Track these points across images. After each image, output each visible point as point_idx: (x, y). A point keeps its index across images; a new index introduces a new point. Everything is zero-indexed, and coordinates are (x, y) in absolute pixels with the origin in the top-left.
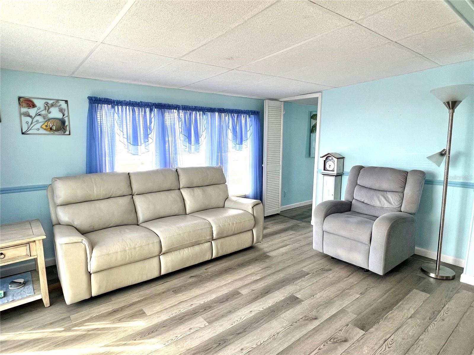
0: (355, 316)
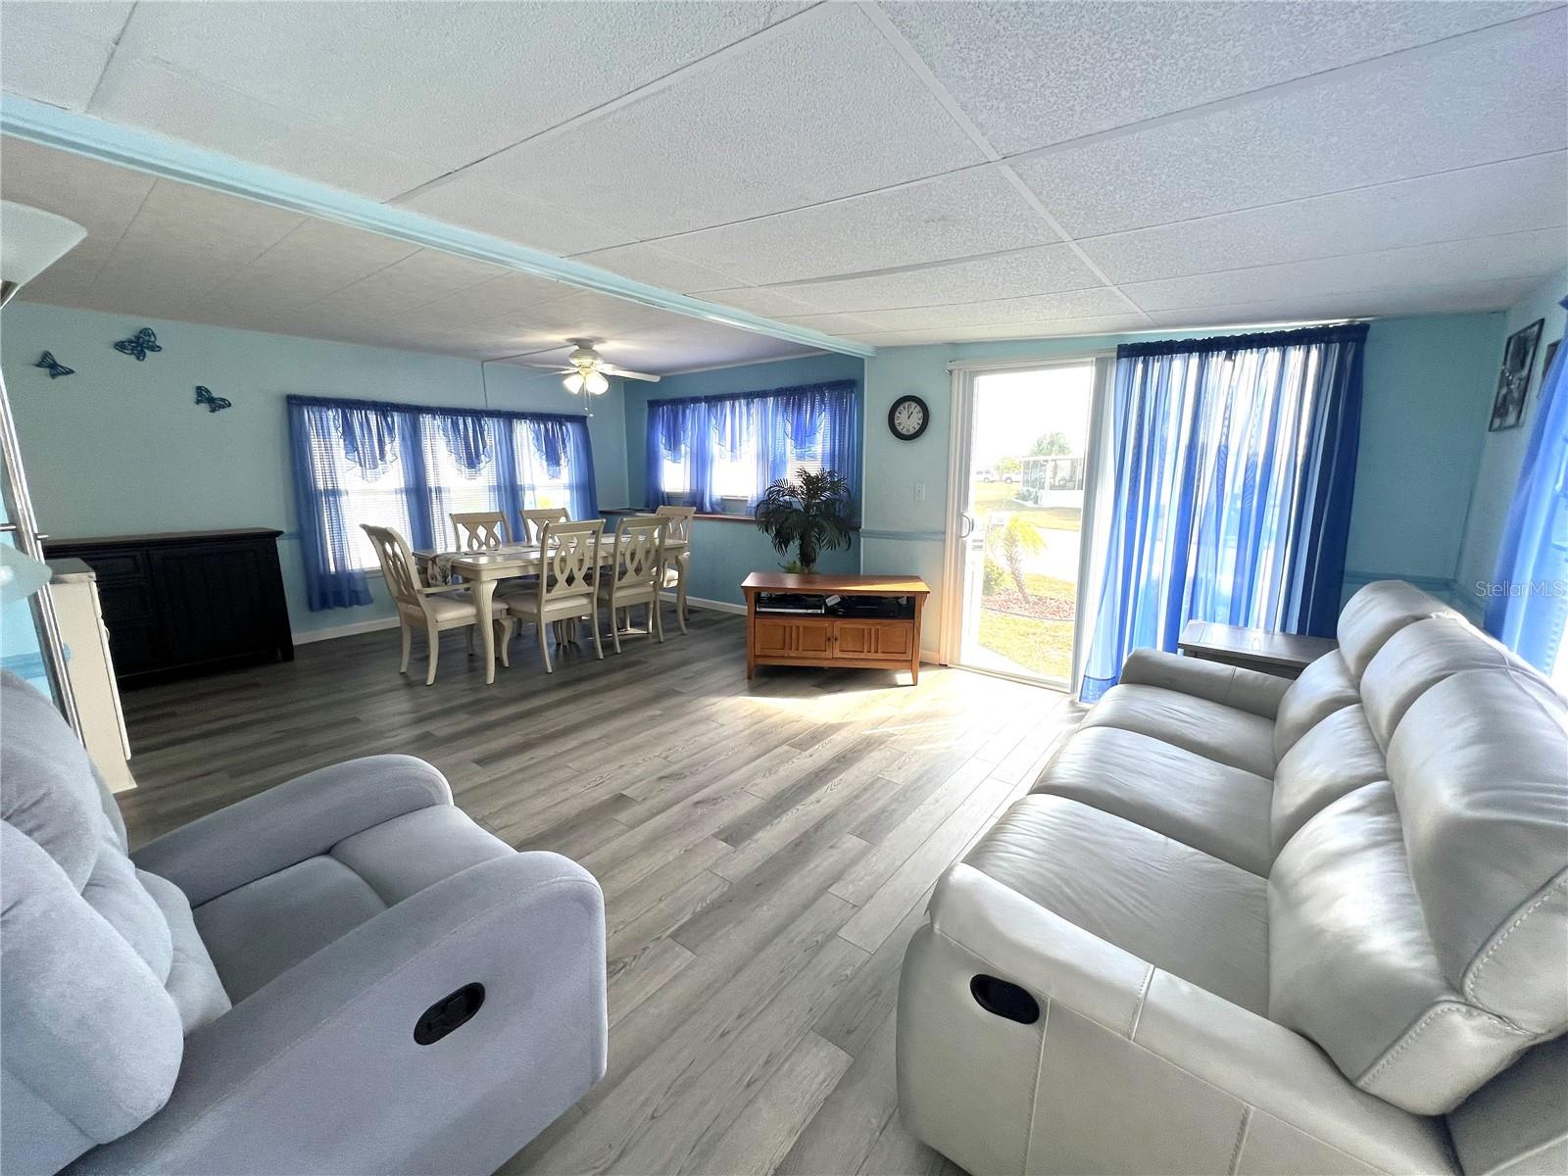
0: (618, 817)
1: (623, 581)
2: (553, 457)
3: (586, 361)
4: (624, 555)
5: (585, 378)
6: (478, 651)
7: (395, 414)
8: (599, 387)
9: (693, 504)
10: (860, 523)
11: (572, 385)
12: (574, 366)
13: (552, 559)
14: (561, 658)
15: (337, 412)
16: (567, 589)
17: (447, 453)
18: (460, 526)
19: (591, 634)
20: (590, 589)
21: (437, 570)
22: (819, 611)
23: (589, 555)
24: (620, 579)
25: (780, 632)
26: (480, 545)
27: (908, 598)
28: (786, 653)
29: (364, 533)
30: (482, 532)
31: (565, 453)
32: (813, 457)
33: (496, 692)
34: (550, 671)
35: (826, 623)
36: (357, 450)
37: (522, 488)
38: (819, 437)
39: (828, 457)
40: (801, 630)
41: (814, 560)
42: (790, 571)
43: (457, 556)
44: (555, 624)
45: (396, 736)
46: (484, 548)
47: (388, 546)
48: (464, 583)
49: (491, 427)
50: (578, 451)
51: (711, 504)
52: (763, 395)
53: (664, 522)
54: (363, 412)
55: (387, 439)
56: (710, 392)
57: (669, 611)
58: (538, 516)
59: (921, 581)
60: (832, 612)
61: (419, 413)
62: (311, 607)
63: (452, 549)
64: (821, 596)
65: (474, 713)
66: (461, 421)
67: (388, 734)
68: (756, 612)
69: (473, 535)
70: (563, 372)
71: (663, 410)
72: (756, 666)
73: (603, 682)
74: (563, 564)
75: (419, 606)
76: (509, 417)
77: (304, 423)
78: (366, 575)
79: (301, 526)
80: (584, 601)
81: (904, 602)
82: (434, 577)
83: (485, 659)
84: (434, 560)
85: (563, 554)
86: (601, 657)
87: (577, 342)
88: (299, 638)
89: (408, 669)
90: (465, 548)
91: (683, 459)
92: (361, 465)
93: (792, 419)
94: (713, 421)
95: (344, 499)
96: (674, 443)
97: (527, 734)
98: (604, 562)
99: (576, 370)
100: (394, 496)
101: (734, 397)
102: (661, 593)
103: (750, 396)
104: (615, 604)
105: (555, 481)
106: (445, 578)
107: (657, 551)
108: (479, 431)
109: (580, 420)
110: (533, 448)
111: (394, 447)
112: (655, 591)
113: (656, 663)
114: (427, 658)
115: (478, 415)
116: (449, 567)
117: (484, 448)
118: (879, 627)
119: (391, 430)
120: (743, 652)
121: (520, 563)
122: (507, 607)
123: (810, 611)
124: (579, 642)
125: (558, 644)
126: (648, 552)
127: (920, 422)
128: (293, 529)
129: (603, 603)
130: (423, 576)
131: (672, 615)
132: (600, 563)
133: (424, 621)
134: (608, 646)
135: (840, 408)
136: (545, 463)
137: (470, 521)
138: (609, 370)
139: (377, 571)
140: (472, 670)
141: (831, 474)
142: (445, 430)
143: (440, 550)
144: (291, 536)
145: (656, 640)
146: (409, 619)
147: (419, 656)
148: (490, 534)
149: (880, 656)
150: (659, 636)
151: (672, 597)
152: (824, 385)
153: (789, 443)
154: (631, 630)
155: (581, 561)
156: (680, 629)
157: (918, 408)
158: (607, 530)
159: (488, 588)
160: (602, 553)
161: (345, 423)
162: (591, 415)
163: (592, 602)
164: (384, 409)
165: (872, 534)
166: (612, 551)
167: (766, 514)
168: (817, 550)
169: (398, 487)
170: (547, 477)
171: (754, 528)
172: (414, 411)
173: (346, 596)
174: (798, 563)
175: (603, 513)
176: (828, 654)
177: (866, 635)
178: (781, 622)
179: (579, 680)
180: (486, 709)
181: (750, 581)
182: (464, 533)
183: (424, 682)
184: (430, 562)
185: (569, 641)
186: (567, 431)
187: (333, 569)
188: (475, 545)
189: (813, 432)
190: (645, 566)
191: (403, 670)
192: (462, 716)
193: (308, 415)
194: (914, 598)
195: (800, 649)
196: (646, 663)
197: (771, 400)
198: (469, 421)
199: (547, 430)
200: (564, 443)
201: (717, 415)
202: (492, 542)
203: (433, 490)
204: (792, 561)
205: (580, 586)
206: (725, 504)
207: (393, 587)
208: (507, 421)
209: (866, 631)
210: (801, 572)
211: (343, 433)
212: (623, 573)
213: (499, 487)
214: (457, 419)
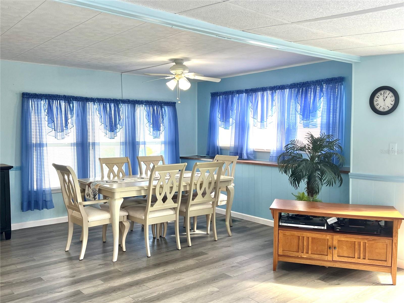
1: (195, 201)
2: (156, 126)
3: (179, 71)
4: (196, 185)
5: (178, 81)
6: (109, 240)
7: (74, 102)
8: (185, 86)
9: (236, 154)
10: (349, 168)
11: (171, 85)
12: (172, 74)
13: (155, 186)
14: (155, 248)
15: (46, 101)
16: (162, 205)
17: (100, 123)
18: (104, 165)
19: (174, 233)
20: (175, 205)
21: (90, 192)
22: (323, 228)
23: (176, 184)
24: (193, 199)
25: (296, 241)
26: (114, 177)
27: (386, 222)
28: (300, 254)
29: (54, 169)
30: (116, 169)
31: (163, 123)
32: (315, 126)
33: (117, 267)
34: (149, 255)
35: (328, 236)
36: (54, 122)
37: (139, 143)
38: (319, 113)
39: (325, 126)
40: (310, 239)
41: (317, 193)
42: (300, 198)
43: (102, 184)
44: (153, 226)
45: (62, 291)
46: (116, 178)
47: (66, 177)
48: (104, 199)
49: (124, 109)
50: (170, 122)
51: (247, 154)
52: (282, 88)
53: (220, 165)
54: (59, 101)
55: (69, 116)
56: (249, 87)
57: (221, 220)
58: (148, 160)
59: (396, 210)
60: (332, 229)
61: (87, 102)
62: (22, 209)
63: (98, 178)
64: (324, 217)
65: (105, 280)
66: (108, 105)
67: (57, 290)
68: (279, 226)
69: (111, 171)
70: (166, 78)
71: (220, 98)
72: (279, 262)
73: (181, 265)
74: (161, 189)
75: (80, 212)
76: (134, 103)
77: (29, 108)
78: (52, 192)
79: (22, 163)
80: (172, 212)
81: (382, 224)
82: (88, 195)
83: (112, 245)
84: (89, 185)
85: (162, 183)
86: (180, 248)
87: (175, 60)
88: (14, 226)
89: (70, 249)
90: (106, 179)
91: (231, 127)
92: (55, 130)
93: (301, 102)
94: (250, 105)
95: (45, 148)
96: (226, 117)
97: (137, 297)
98: (184, 189)
99: (174, 76)
100: (70, 147)
101: (263, 89)
102: (216, 208)
103: (273, 89)
104: (190, 215)
105: (157, 140)
106: (95, 196)
107: (215, 182)
108: (117, 111)
109: (172, 105)
110: (146, 121)
111: (73, 120)
112: (213, 207)
113: (213, 254)
114: (81, 242)
115: (117, 102)
116: (97, 190)
117: (119, 121)
118: (366, 241)
119: (72, 110)
120: (269, 250)
121: (137, 189)
122: (127, 214)
123: (316, 227)
124: (166, 238)
125: (154, 238)
126: (210, 183)
127: (393, 103)
128: (19, 165)
129: (183, 214)
130: (83, 194)
131: (222, 223)
132: (182, 189)
133: (81, 221)
134: (184, 241)
135: (333, 94)
136: (152, 129)
137: (109, 162)
138: (192, 76)
139: (58, 190)
140: (104, 252)
141: (328, 136)
142: (99, 111)
143: (91, 179)
144: (17, 169)
145: (213, 239)
146: (73, 218)
147: (78, 241)
148: (120, 170)
149: (366, 261)
150: (214, 236)
151: (223, 211)
152: (323, 81)
153: (299, 117)
154: (197, 232)
155: (171, 188)
156: (226, 231)
157: (391, 94)
158: (187, 169)
159: (118, 203)
160: (183, 183)
161: (49, 107)
162: (179, 102)
163: (176, 213)
164: (69, 99)
165: (358, 177)
166: (189, 182)
167: (284, 161)
168: (320, 186)
169: (73, 142)
170: (152, 137)
171: (276, 170)
172: (84, 100)
173: (41, 203)
174: (306, 194)
175: (184, 159)
176: (329, 258)
177: (357, 247)
178: (296, 233)
179: (167, 263)
180: (111, 278)
181: (275, 205)
182: (106, 170)
183: (78, 258)
184: (87, 186)
185: (160, 237)
186: (165, 111)
187: (35, 188)
188: (112, 176)
189: (315, 109)
190: (208, 191)
191: (67, 249)
192: (98, 282)
193: (31, 103)
194: (392, 222)
195: (310, 252)
196: (206, 254)
197: (287, 91)
198: (112, 105)
199: (154, 110)
200: (163, 118)
201: (252, 100)
202: (121, 175)
203: (91, 144)
204: (301, 192)
205: (170, 203)
206: (255, 154)
207: (66, 200)
208: (133, 105)
209: (356, 243)
210: (308, 201)
211: (48, 113)
212: (195, 195)
213: (126, 143)
214: (106, 105)
